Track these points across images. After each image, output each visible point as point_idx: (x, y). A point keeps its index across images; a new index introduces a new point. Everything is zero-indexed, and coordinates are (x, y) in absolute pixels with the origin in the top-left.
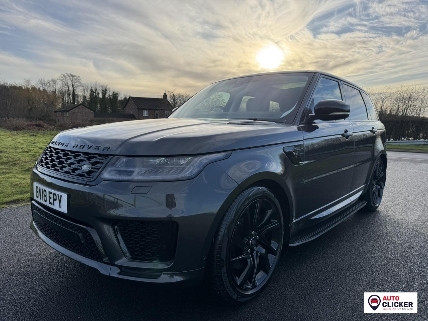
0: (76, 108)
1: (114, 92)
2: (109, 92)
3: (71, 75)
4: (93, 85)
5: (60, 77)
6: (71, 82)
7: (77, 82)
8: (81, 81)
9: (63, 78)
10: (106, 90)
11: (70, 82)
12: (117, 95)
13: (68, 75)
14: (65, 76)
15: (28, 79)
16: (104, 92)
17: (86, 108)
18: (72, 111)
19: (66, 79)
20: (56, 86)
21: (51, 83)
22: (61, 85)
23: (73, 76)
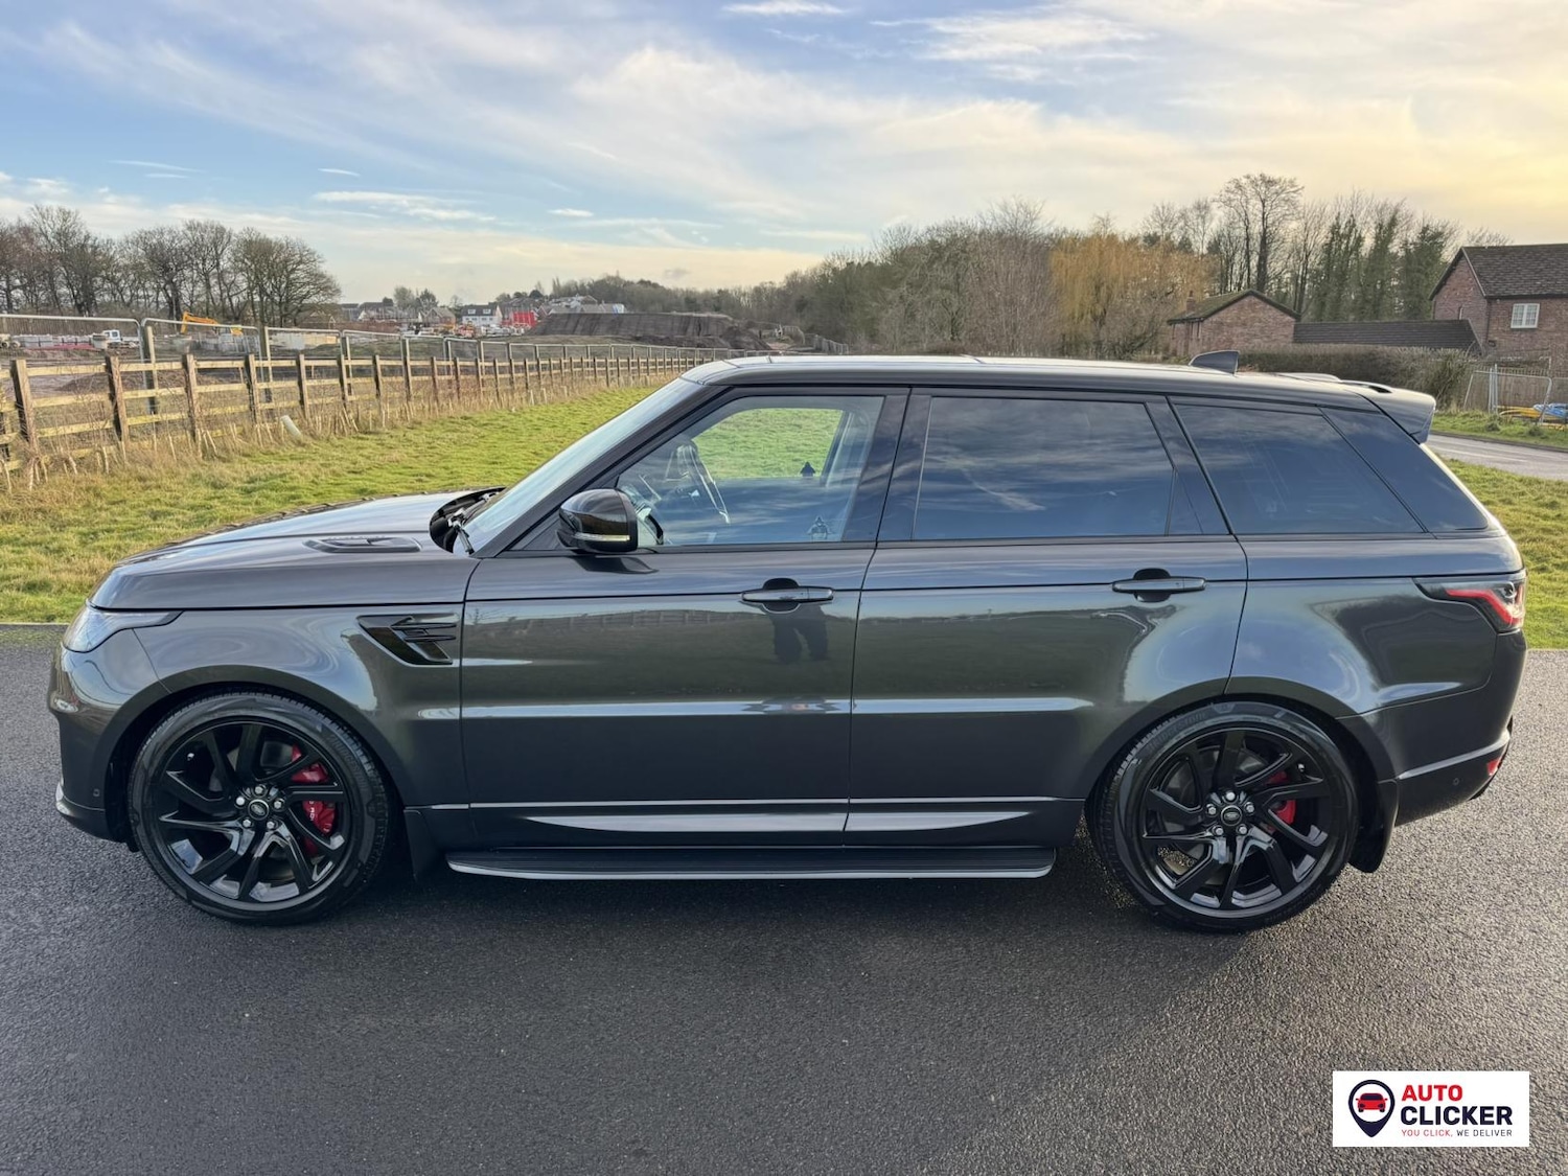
0: (1231, 308)
1: (1425, 230)
2: (1408, 229)
3: (1263, 177)
4: (1343, 210)
5: (1223, 193)
6: (1260, 206)
7: (1283, 203)
8: (1299, 198)
9: (1233, 192)
10: (1393, 222)
11: (1255, 207)
12: (1440, 240)
13: (1254, 183)
14: (1239, 187)
15: (1103, 216)
16: (1385, 233)
17: (1268, 306)
18: (1215, 318)
19: (1244, 198)
20: (1207, 224)
21: (1192, 216)
22: (1225, 220)
23: (1269, 183)
